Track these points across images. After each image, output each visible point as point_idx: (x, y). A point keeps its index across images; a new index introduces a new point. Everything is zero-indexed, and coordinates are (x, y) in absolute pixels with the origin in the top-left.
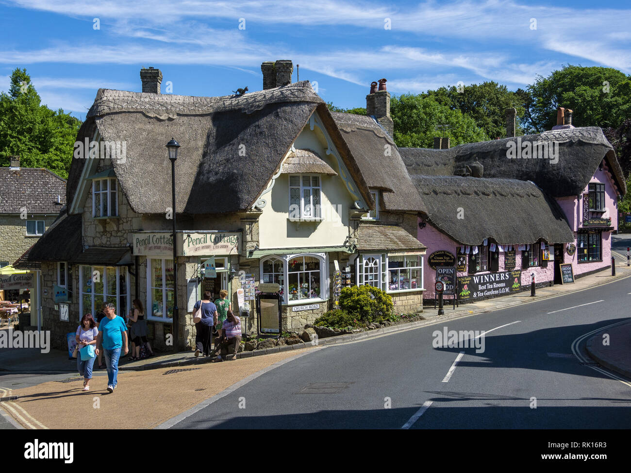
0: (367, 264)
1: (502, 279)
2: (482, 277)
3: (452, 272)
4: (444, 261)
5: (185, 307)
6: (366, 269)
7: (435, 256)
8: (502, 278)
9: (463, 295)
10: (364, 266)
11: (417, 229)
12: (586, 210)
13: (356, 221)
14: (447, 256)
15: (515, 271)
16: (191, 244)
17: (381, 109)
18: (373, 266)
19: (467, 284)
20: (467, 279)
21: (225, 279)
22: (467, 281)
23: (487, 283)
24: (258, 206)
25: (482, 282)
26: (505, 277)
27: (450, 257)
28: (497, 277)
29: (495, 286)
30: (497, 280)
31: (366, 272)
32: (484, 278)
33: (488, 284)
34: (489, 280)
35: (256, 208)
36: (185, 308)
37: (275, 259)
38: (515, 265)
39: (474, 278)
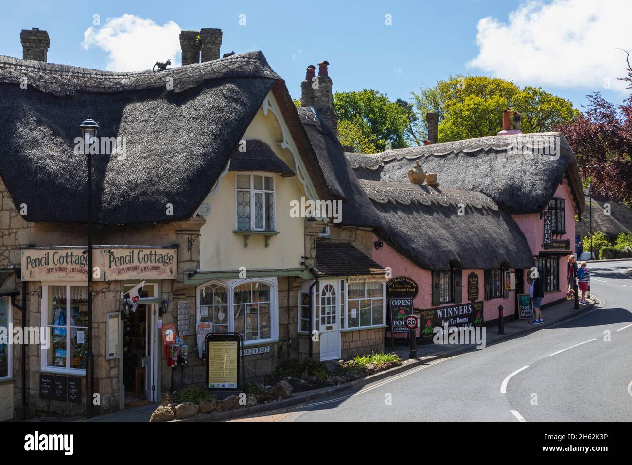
0: (324, 294)
1: (464, 313)
2: (445, 310)
3: (409, 304)
4: (405, 290)
5: (104, 351)
6: (323, 299)
7: (394, 283)
8: (465, 311)
9: (426, 333)
10: (321, 296)
11: (371, 250)
12: (548, 231)
13: (312, 237)
14: (409, 284)
15: (478, 302)
16: (113, 264)
17: (323, 99)
18: (331, 296)
19: (430, 319)
20: (430, 313)
21: (154, 314)
22: (431, 315)
23: (451, 317)
24: (200, 213)
25: (446, 316)
26: (468, 310)
27: (412, 285)
28: (461, 310)
29: (458, 322)
30: (460, 314)
31: (323, 303)
32: (447, 311)
33: (452, 319)
34: (453, 314)
35: (198, 215)
36: (104, 354)
37: (216, 286)
38: (478, 295)
39: (438, 311)
